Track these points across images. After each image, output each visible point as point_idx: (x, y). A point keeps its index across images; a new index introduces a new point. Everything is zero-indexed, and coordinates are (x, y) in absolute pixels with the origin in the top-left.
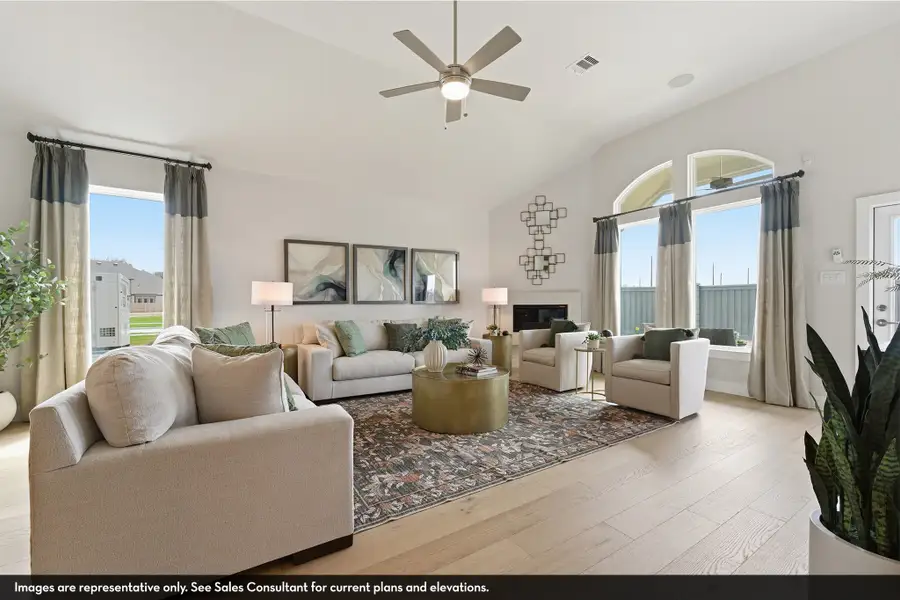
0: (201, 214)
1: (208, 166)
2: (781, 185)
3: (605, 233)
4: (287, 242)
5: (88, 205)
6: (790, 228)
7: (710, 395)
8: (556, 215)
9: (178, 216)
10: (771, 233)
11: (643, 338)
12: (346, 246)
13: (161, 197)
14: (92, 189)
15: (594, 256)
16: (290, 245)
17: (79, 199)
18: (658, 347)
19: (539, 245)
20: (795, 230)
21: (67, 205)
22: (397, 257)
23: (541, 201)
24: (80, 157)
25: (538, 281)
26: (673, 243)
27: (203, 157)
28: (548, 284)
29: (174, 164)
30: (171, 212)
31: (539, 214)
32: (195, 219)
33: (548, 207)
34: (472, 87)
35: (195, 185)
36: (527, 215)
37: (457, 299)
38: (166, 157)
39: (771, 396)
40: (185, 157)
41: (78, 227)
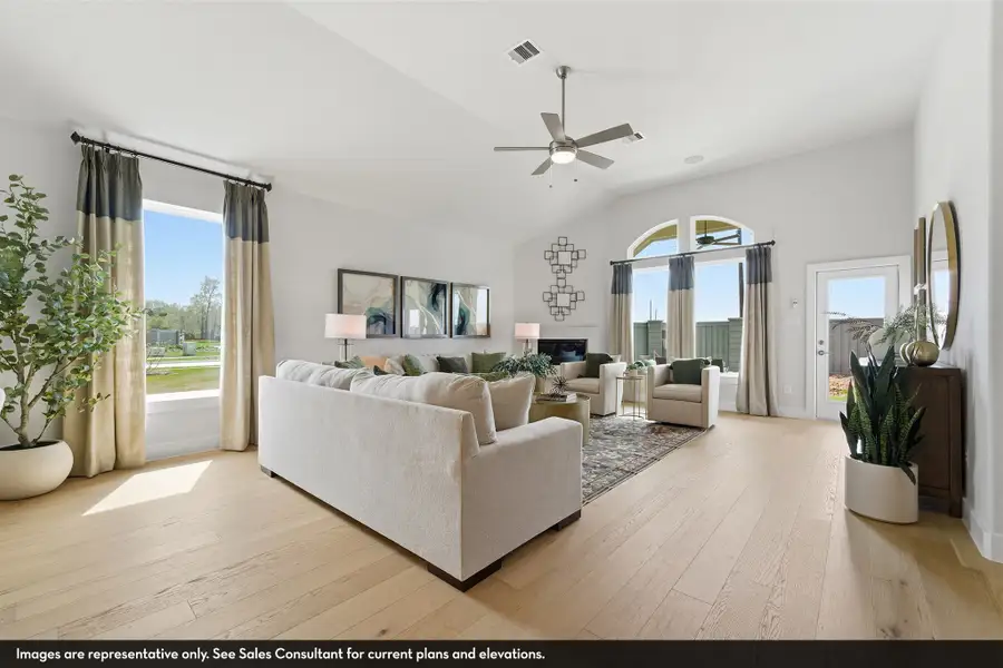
0: (262, 237)
1: (269, 187)
2: (760, 249)
3: (621, 276)
4: (341, 272)
5: (142, 221)
6: (766, 282)
7: (722, 413)
8: (577, 255)
9: (239, 240)
10: (753, 286)
11: (671, 368)
12: (395, 278)
13: (219, 218)
14: (147, 204)
15: (610, 296)
16: (345, 276)
17: (133, 214)
18: (689, 373)
19: (561, 283)
20: (770, 285)
21: (120, 221)
22: (438, 290)
23: (563, 242)
24: (132, 165)
25: (560, 317)
26: (680, 288)
27: (260, 175)
28: (570, 319)
29: (233, 182)
30: (232, 235)
31: (561, 255)
32: (256, 243)
33: (569, 248)
34: (577, 157)
35: (256, 208)
36: (551, 254)
37: (488, 334)
38: (226, 173)
39: (753, 409)
40: (243, 174)
41: (130, 247)
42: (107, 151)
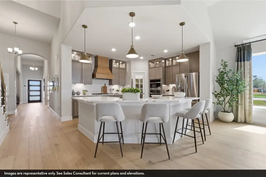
14: (253, 55)
21: (246, 62)
41: (249, 67)
42: (243, 46)
